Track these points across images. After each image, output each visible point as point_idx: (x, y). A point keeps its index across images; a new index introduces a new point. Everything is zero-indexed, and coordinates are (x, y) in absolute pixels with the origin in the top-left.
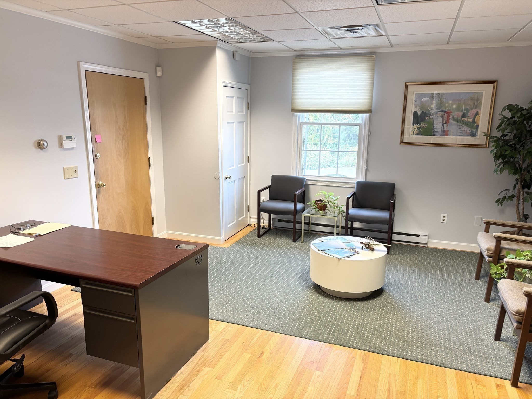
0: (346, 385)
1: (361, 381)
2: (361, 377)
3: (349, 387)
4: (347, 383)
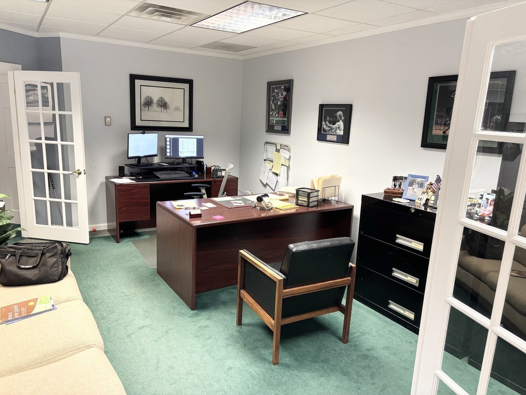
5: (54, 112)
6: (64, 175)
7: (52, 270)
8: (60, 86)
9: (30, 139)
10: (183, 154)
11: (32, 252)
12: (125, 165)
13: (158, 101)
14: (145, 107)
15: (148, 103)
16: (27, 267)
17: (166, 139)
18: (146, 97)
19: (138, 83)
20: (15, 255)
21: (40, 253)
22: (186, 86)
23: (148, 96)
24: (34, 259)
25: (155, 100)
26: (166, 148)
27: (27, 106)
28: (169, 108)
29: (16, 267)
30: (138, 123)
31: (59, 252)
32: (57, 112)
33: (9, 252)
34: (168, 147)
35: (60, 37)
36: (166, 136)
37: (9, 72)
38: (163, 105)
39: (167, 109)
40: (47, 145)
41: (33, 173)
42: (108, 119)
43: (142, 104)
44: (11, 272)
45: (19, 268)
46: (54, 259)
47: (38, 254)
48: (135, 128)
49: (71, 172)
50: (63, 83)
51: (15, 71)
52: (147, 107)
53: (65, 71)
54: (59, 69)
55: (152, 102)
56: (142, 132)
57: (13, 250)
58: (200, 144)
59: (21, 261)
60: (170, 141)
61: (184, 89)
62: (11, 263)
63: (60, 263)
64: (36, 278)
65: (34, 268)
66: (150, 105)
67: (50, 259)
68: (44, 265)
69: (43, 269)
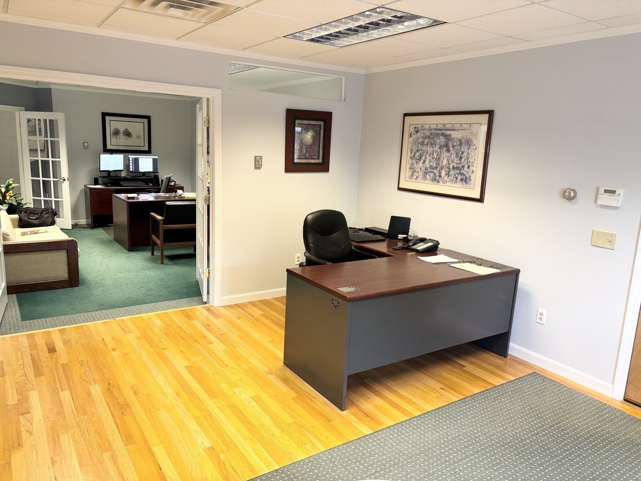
0: (169, 451)
1: (157, 465)
2: (160, 468)
3: (164, 451)
4: (169, 454)
5: (46, 139)
6: (54, 181)
7: (47, 220)
8: (51, 121)
9: (30, 157)
10: (142, 170)
11: (36, 212)
12: (99, 177)
13: (124, 132)
14: (114, 136)
15: (116, 133)
16: (33, 218)
17: (129, 158)
18: (115, 129)
19: (108, 118)
20: (27, 213)
21: (40, 212)
22: (146, 121)
23: (116, 128)
24: (37, 215)
25: (121, 131)
26: (129, 165)
27: (29, 135)
28: (133, 137)
29: (27, 218)
30: (109, 147)
31: (50, 212)
32: (49, 139)
33: (24, 211)
34: (131, 164)
35: (51, 88)
36: (129, 156)
37: (16, 112)
38: (128, 134)
39: (131, 137)
40: (42, 161)
41: (32, 180)
42: (86, 144)
43: (111, 133)
44: (25, 220)
45: (29, 218)
46: (47, 215)
47: (39, 213)
48: (106, 151)
49: (58, 179)
50: (53, 120)
51: (20, 112)
52: (115, 136)
53: (54, 112)
54: (51, 110)
55: (119, 133)
56: (110, 153)
57: (25, 210)
58: (155, 162)
59: (30, 216)
60: (132, 160)
61: (144, 123)
62: (25, 216)
63: (51, 217)
64: (38, 223)
65: (37, 219)
66: (118, 134)
67: (45, 215)
68: (42, 217)
69: (42, 219)
